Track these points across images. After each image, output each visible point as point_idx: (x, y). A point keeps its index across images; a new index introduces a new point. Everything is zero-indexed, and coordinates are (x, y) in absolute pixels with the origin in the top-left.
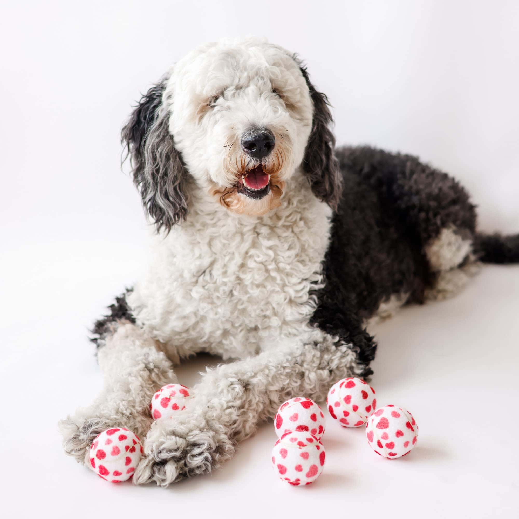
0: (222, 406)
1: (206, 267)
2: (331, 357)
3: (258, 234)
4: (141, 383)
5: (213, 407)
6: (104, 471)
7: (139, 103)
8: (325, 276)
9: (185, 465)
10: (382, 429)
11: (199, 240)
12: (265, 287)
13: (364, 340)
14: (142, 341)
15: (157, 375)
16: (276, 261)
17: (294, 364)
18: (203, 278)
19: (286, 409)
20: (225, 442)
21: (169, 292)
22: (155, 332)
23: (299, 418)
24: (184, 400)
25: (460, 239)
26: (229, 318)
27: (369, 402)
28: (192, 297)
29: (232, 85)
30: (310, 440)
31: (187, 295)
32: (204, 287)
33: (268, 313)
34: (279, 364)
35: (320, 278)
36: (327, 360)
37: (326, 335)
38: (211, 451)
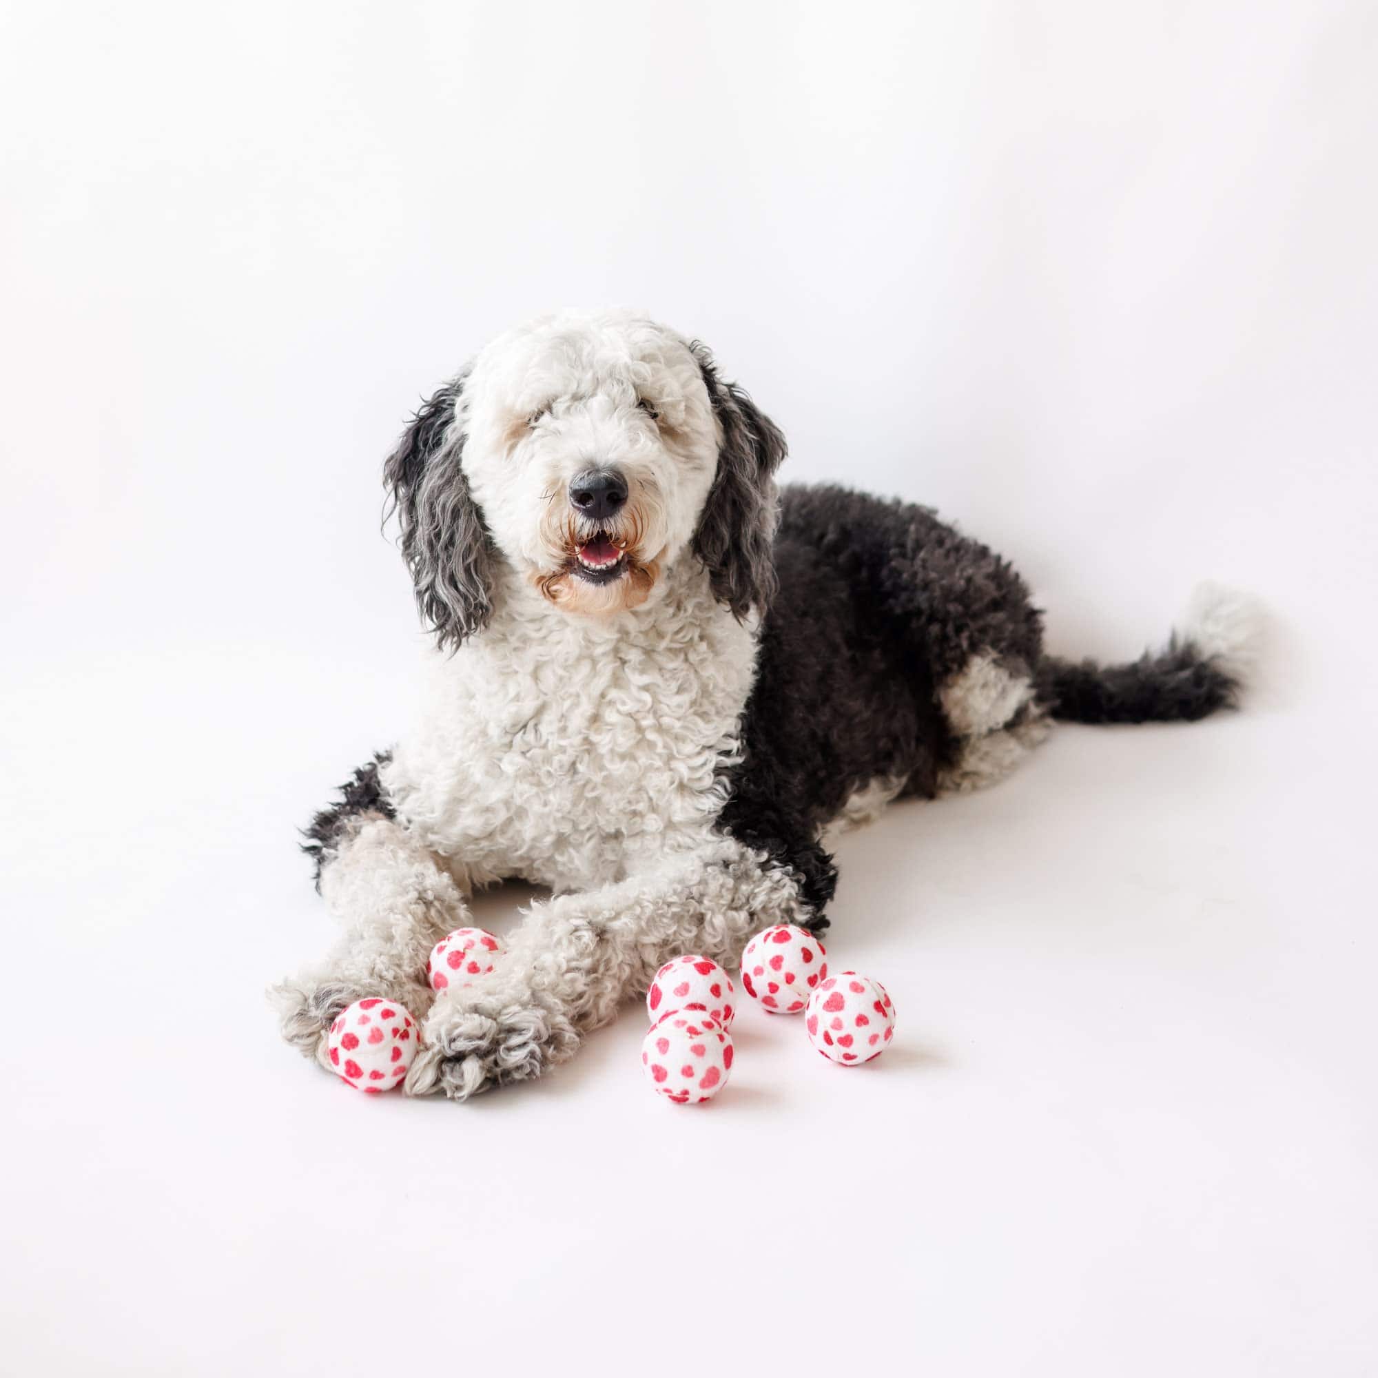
0: (559, 967)
1: (527, 718)
2: (753, 889)
3: (624, 662)
4: (413, 926)
5: (543, 969)
6: (353, 1070)
7: (417, 415)
8: (745, 742)
9: (496, 1063)
10: (831, 1011)
11: (515, 667)
12: (634, 759)
13: (814, 861)
14: (408, 851)
15: (439, 912)
16: (655, 713)
17: (687, 899)
18: (522, 737)
19: (668, 975)
20: (564, 1028)
21: (461, 762)
22: (431, 837)
23: (691, 989)
24: (489, 956)
25: (1004, 675)
26: (569, 813)
27: (813, 968)
28: (502, 772)
29: (565, 393)
30: (709, 1025)
31: (494, 769)
32: (523, 753)
33: (641, 807)
34: (660, 898)
35: (735, 745)
36: (746, 893)
37: (745, 849)
38: (540, 1041)
